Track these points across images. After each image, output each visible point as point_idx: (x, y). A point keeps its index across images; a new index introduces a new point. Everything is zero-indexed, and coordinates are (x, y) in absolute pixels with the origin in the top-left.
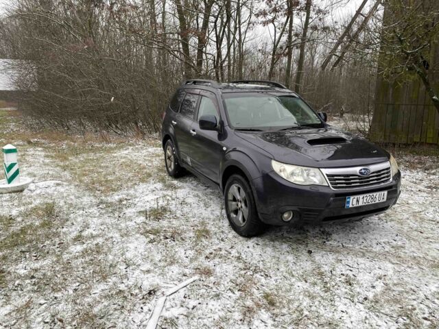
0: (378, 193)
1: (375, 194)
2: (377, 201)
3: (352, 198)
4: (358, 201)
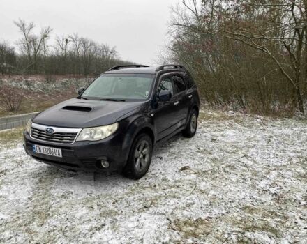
0: (54, 149)
1: (51, 148)
2: (54, 155)
3: (36, 146)
4: (40, 149)
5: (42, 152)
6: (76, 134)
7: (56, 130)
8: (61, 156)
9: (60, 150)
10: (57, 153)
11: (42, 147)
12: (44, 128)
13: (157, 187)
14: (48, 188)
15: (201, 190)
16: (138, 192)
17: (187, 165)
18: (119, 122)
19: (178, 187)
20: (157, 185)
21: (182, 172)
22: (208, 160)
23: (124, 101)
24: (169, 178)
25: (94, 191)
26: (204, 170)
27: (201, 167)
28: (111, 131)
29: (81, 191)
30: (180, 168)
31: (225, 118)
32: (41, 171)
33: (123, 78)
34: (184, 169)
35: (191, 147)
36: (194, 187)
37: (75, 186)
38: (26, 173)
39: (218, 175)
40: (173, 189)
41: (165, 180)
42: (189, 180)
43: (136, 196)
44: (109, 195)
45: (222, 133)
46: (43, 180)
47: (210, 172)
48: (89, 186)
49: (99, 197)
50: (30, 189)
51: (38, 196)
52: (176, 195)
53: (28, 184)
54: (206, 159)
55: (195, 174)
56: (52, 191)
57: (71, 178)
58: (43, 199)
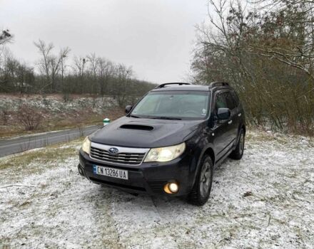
0: (119, 170)
1: (116, 170)
2: (119, 177)
3: (97, 167)
4: (102, 171)
5: (104, 174)
6: (144, 154)
7: (121, 150)
8: (127, 178)
9: (126, 172)
10: (123, 175)
11: (104, 168)
12: (106, 148)
13: (227, 216)
14: (109, 214)
15: (278, 221)
16: (209, 221)
17: (249, 190)
18: (185, 142)
19: (250, 215)
20: (226, 213)
21: (246, 198)
22: (270, 185)
23: (180, 119)
24: (235, 204)
25: (160, 218)
26: (270, 196)
27: (265, 193)
28: (179, 151)
29: (146, 218)
30: (242, 194)
31: (268, 139)
32: (94, 194)
33: (174, 96)
34: (247, 194)
35: (244, 170)
36: (268, 216)
37: (137, 212)
38: (78, 196)
39: (288, 203)
40: (246, 218)
41: (231, 207)
42: (259, 208)
43: (209, 226)
44: (179, 224)
45: (270, 155)
46: (100, 205)
47: (278, 199)
48: (152, 213)
49: (168, 225)
50: (90, 214)
51: (101, 222)
52: (252, 224)
53: (86, 209)
54: (268, 185)
55: (262, 200)
56: (115, 217)
57: (129, 203)
58: (108, 226)
